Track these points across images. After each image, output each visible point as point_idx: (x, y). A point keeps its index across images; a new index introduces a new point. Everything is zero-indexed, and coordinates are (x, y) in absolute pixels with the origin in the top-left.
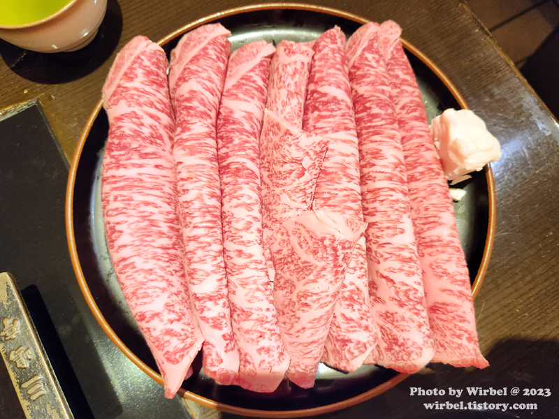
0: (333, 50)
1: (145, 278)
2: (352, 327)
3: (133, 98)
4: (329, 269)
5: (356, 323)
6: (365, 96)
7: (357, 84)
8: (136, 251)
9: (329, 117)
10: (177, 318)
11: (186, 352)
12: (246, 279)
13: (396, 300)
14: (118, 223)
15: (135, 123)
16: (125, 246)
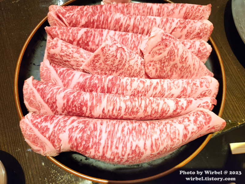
0: (59, 29)
1: (164, 133)
2: (194, 47)
3: (60, 129)
4: (175, 42)
5: (192, 44)
6: (87, 21)
7: (79, 24)
8: (149, 138)
9: (94, 37)
10: (187, 118)
11: (206, 114)
12: (168, 87)
13: (182, 29)
14: (131, 147)
15: (76, 130)
16: (145, 144)
